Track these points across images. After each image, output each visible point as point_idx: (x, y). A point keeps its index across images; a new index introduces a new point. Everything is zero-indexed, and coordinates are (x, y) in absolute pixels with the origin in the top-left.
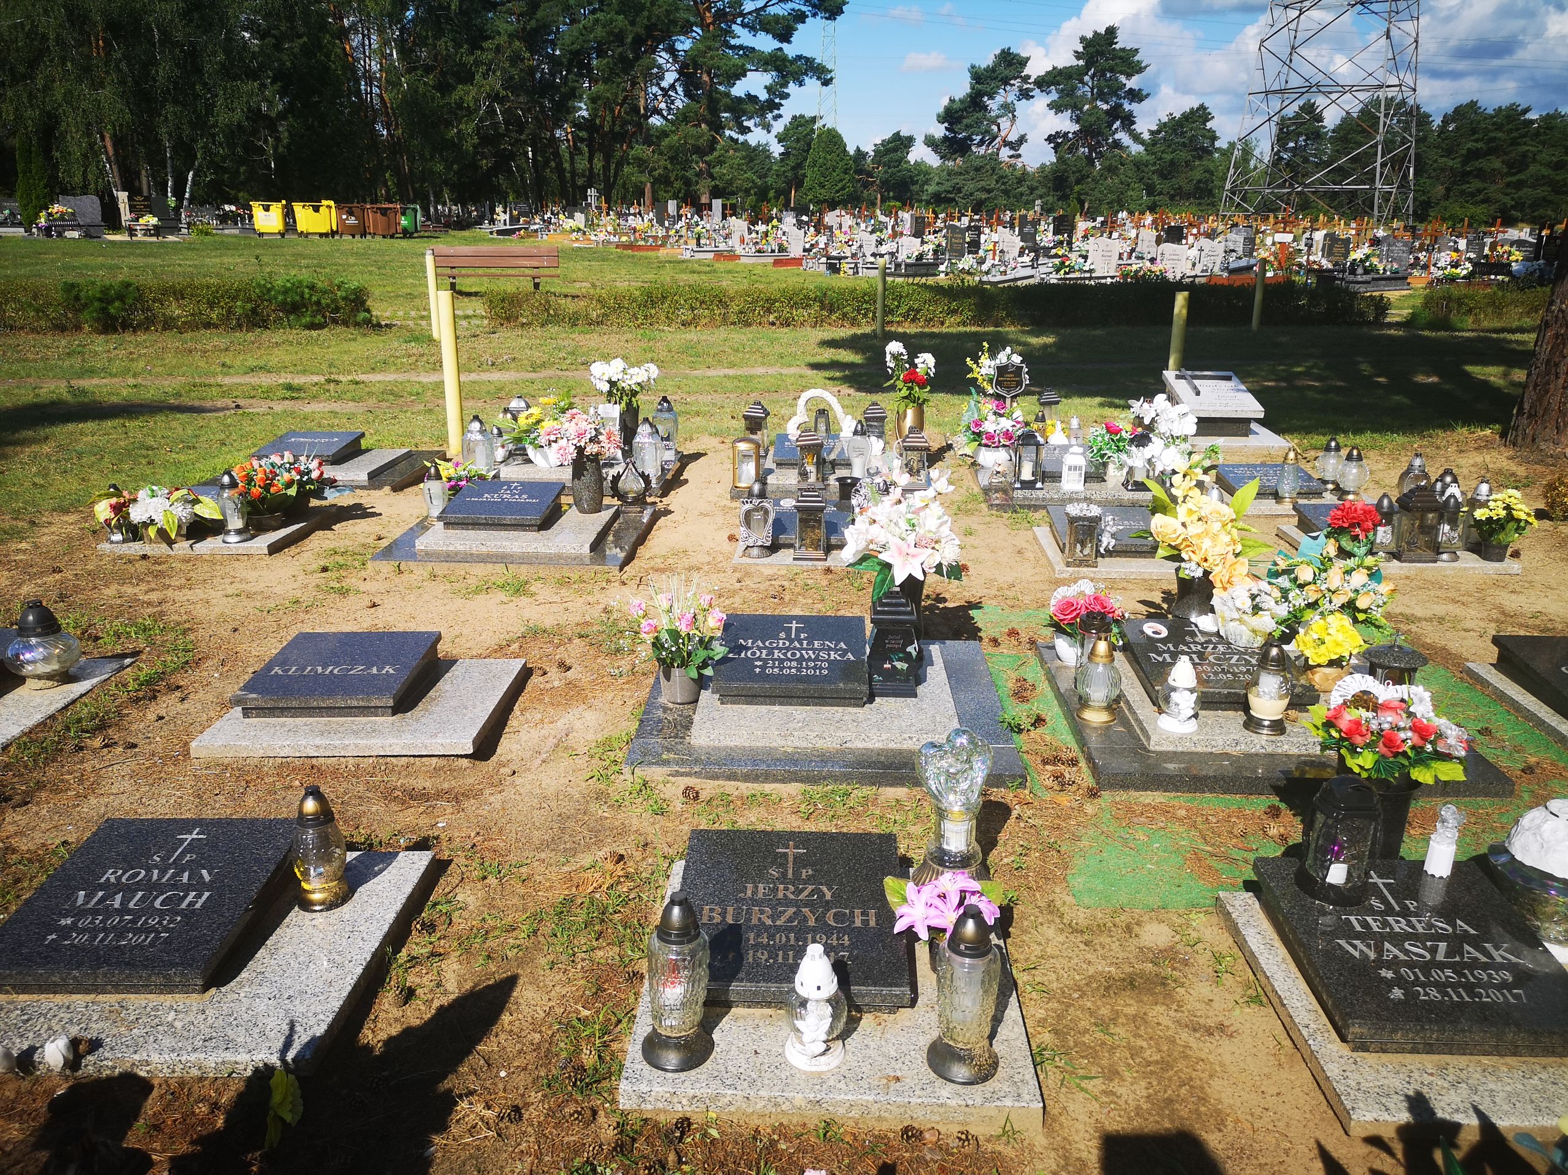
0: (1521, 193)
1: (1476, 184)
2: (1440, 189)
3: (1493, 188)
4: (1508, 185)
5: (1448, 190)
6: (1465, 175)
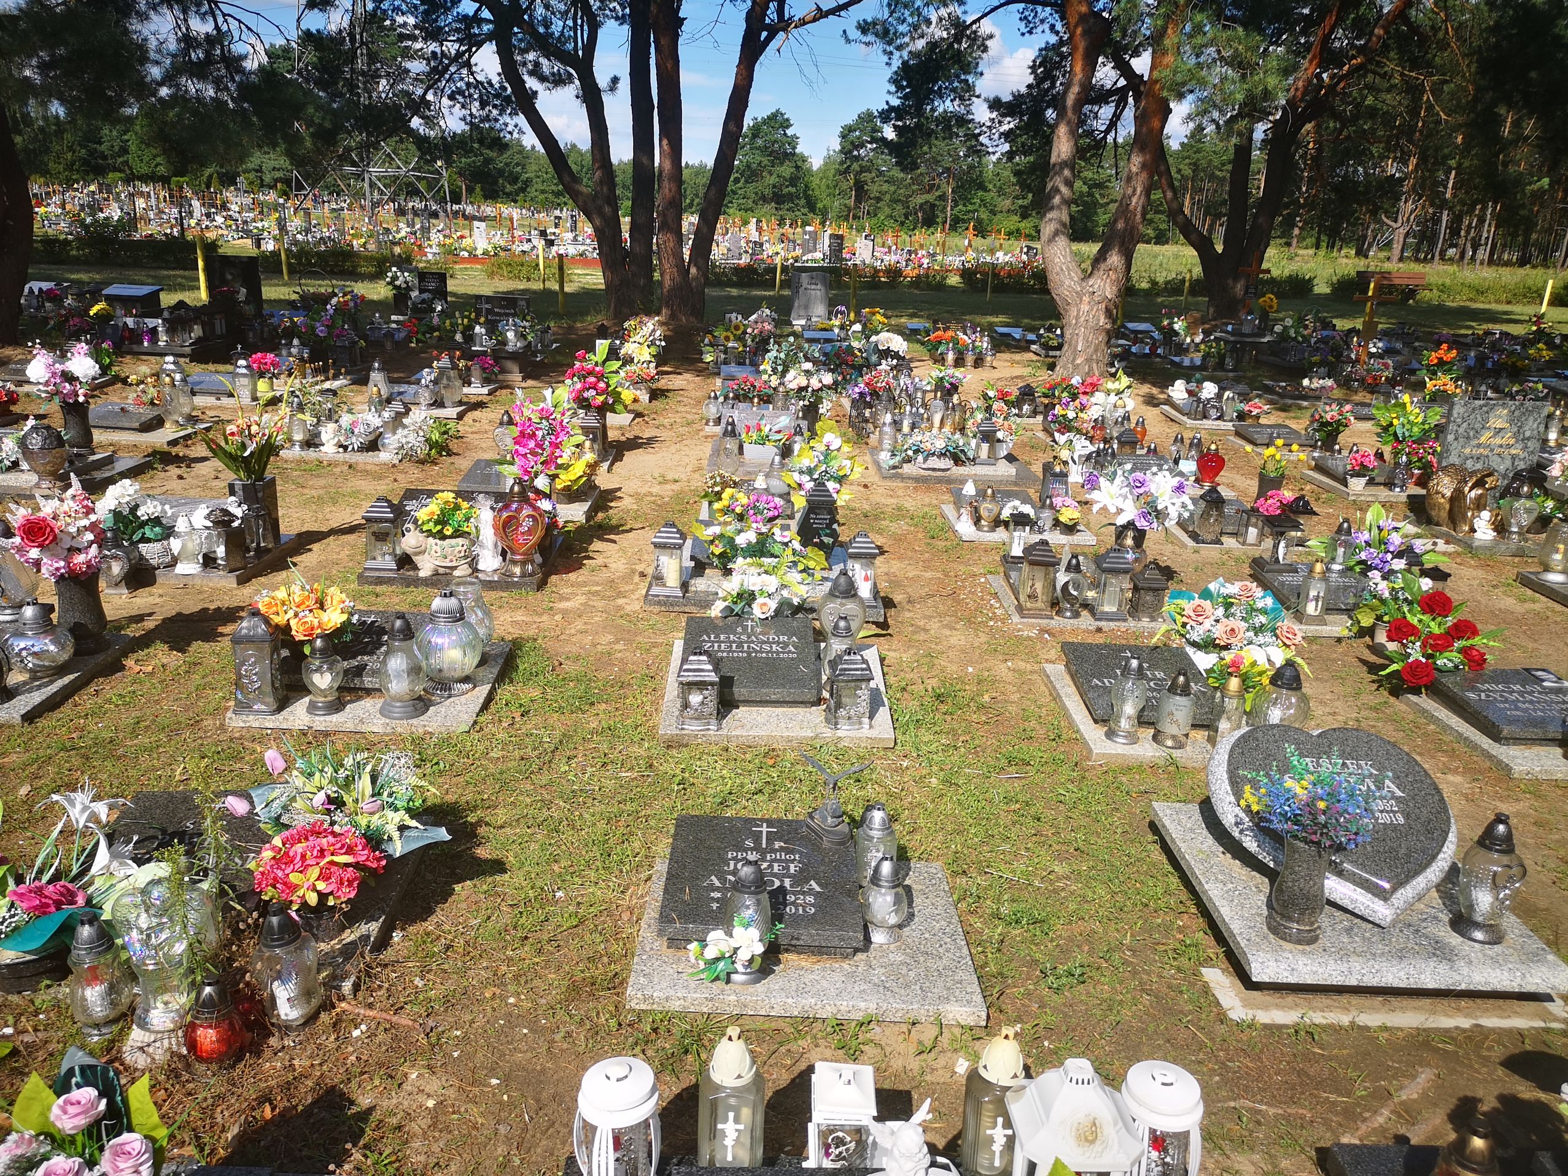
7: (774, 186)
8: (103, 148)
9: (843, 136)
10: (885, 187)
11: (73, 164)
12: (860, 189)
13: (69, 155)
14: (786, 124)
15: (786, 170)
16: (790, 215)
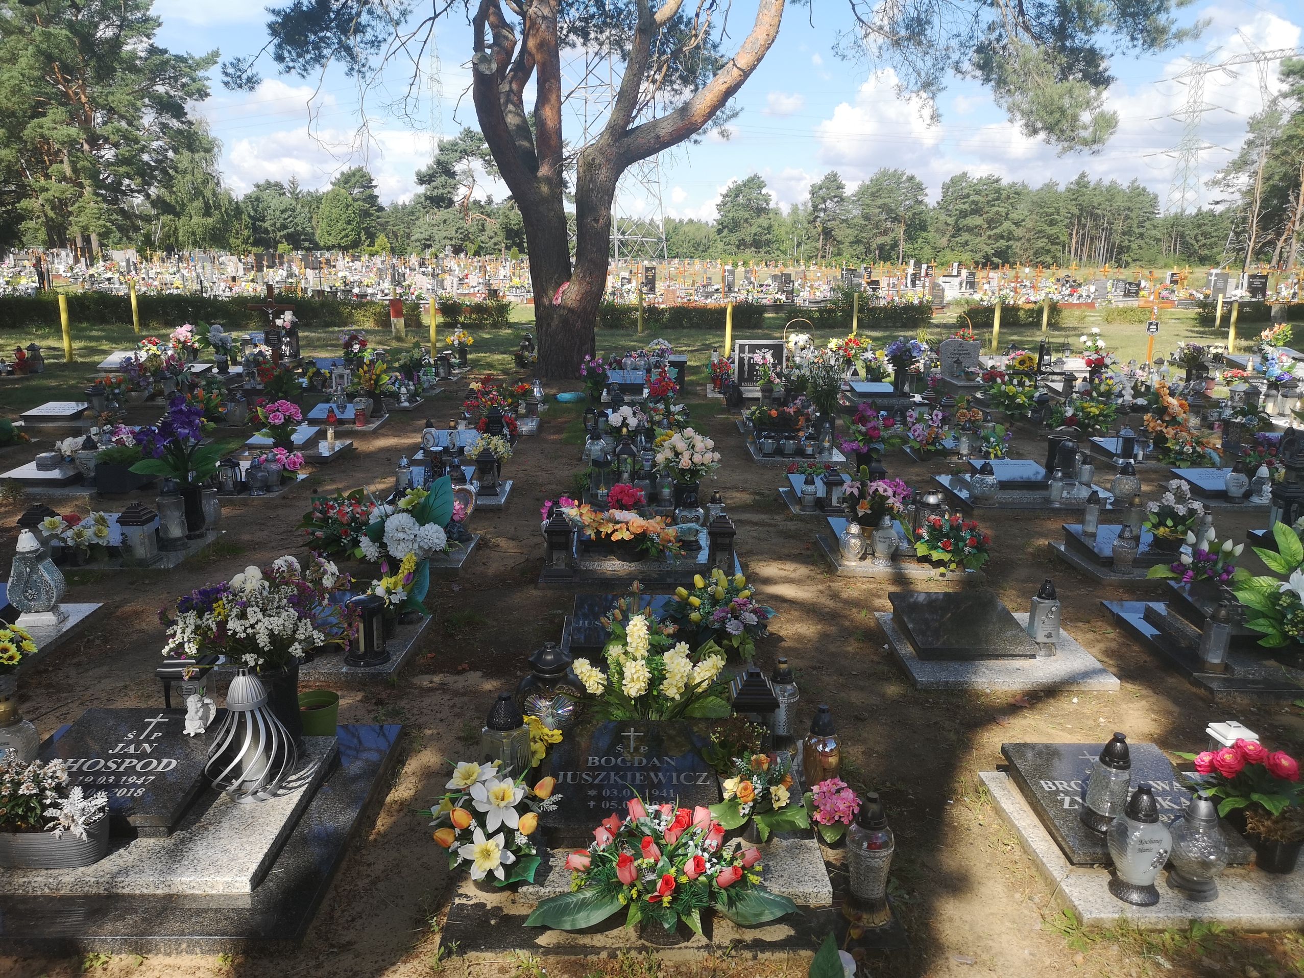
0: (998, 244)
1: (965, 236)
2: (944, 241)
3: (979, 239)
4: (989, 237)
5: (949, 241)
6: (959, 230)
7: (755, 235)
8: (266, 225)
9: (813, 194)
10: (849, 231)
11: (248, 238)
12: (827, 233)
13: (246, 233)
14: (761, 185)
15: (763, 221)
16: (768, 257)
